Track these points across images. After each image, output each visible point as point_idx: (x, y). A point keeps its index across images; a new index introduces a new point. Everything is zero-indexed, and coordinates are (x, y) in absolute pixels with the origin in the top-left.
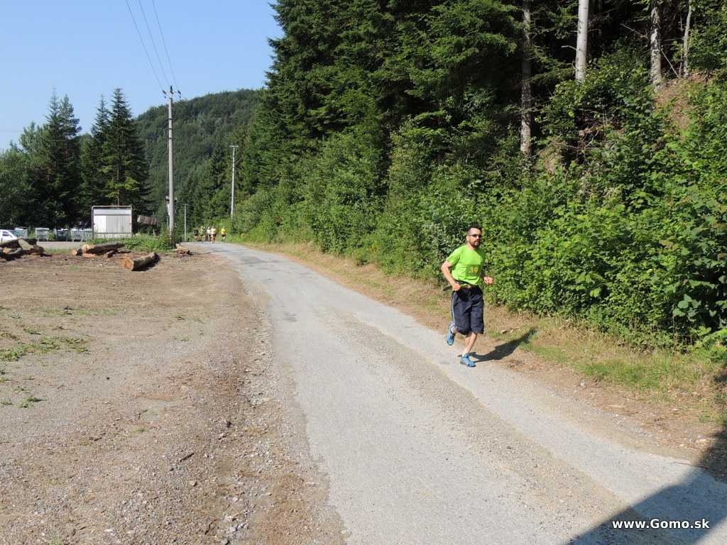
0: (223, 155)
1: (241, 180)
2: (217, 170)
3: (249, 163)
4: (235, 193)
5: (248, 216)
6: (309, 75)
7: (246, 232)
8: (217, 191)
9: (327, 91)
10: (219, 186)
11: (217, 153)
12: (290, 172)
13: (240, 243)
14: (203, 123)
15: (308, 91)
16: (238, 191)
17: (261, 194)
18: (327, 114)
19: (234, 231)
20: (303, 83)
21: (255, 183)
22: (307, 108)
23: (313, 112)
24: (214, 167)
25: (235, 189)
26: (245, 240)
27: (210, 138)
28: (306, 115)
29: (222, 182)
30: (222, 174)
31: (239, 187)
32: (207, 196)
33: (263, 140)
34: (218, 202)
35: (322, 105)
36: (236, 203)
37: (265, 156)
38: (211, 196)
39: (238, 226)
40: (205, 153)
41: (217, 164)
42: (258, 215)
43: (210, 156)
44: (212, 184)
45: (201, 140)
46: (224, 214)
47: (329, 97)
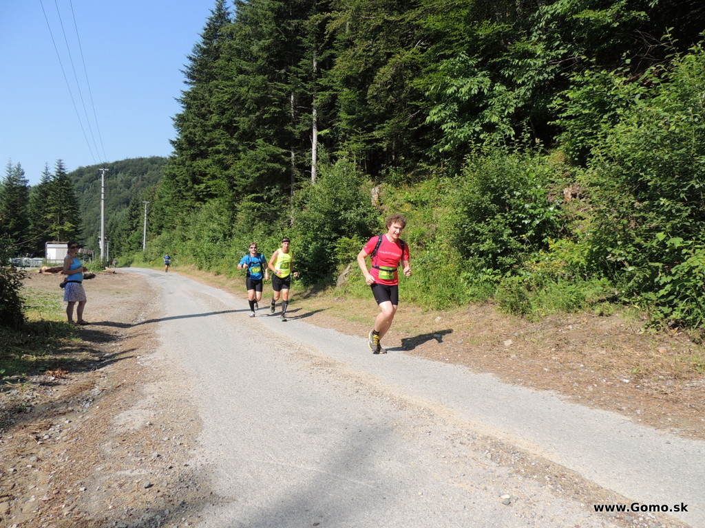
0: (138, 206)
1: (151, 225)
2: (133, 217)
3: (157, 213)
4: (146, 234)
5: (155, 250)
6: (195, 164)
7: (153, 261)
8: (133, 232)
9: (205, 175)
10: (134, 228)
11: (134, 205)
12: (183, 222)
13: (149, 267)
14: (122, 181)
15: (194, 173)
16: (149, 233)
17: (165, 235)
18: (205, 189)
19: (146, 260)
20: (192, 168)
21: (161, 227)
22: (193, 184)
23: (196, 186)
24: (131, 215)
25: (147, 231)
26: (153, 266)
27: (127, 192)
28: (192, 187)
29: (137, 226)
30: (137, 220)
31: (149, 230)
32: (125, 236)
33: (166, 199)
34: (134, 240)
35: (203, 183)
36: (147, 241)
37: (167, 210)
38: (128, 236)
39: (148, 256)
40: (124, 203)
41: (133, 213)
42: (162, 249)
43: (128, 206)
44: (129, 227)
45: (120, 193)
46: (138, 249)
47: (206, 178)
